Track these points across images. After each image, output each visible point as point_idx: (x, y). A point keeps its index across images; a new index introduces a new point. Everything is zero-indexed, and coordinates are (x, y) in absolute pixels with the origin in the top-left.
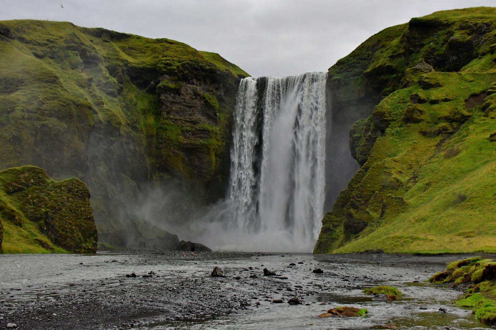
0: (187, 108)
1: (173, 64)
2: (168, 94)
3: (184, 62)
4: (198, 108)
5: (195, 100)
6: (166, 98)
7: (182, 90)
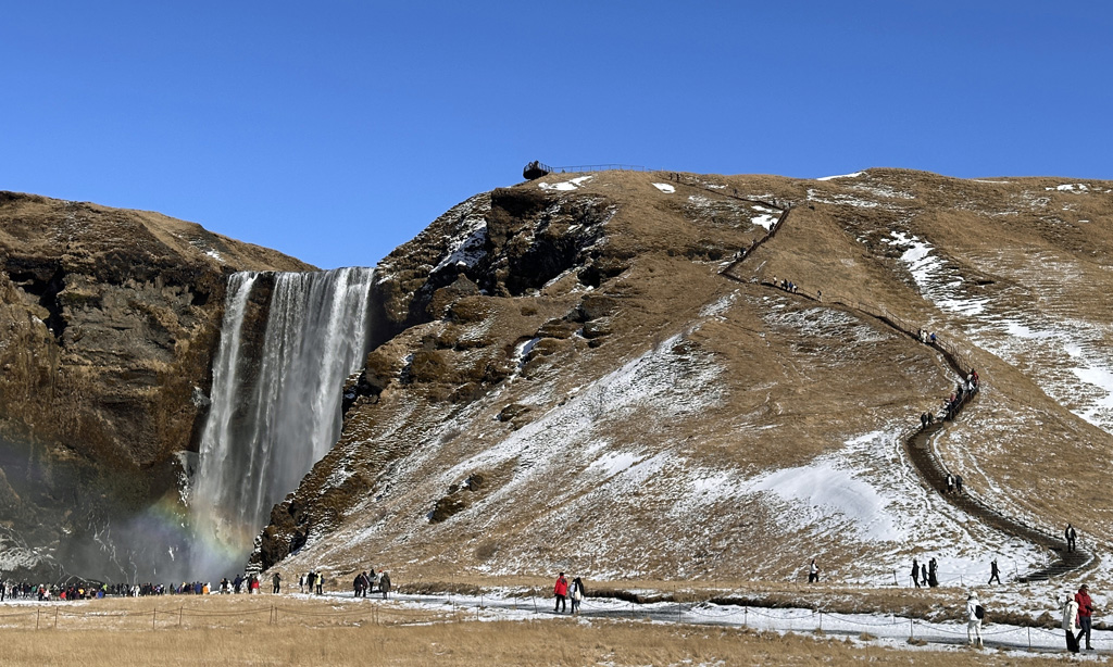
0: (114, 330)
1: (90, 253)
2: (77, 307)
3: (112, 250)
4: (136, 330)
5: (131, 317)
6: (74, 314)
7: (105, 299)
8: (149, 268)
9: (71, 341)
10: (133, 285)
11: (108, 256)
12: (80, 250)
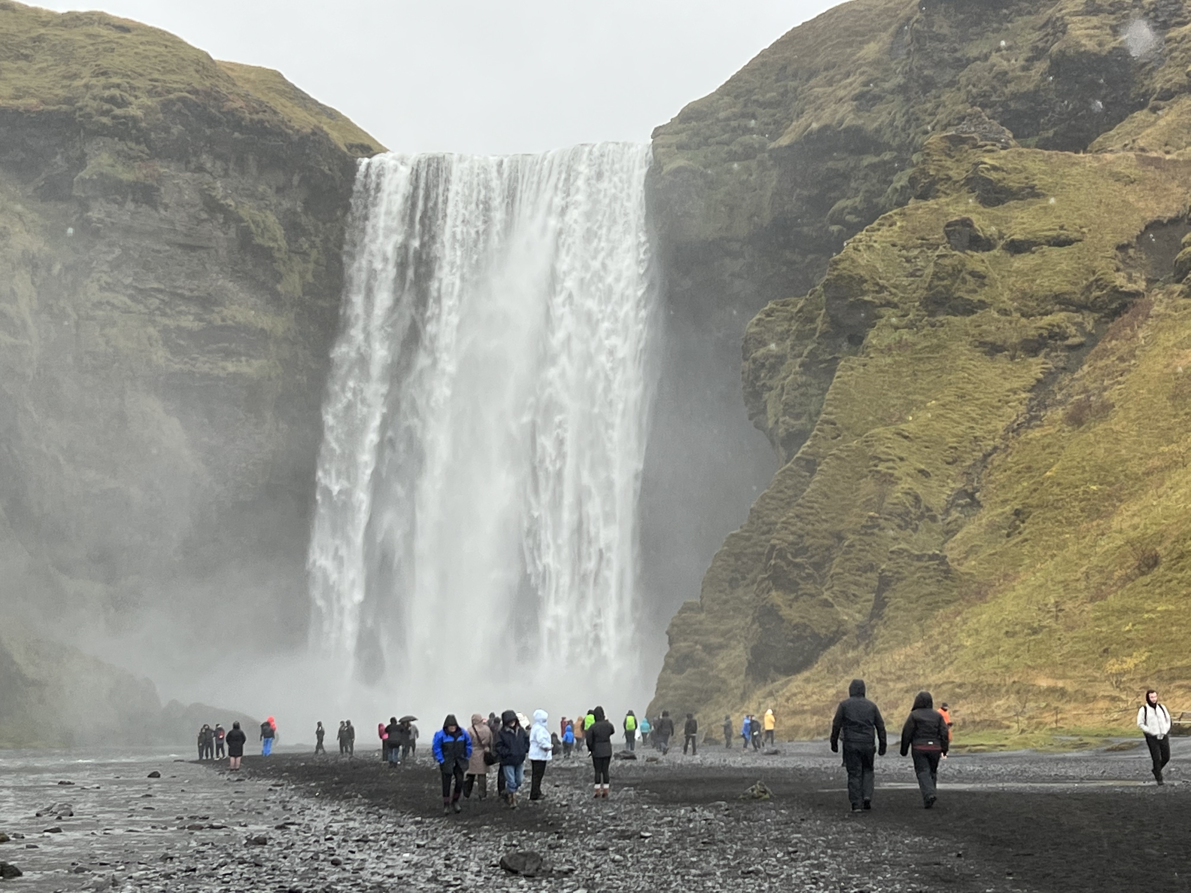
0: (179, 251)
1: (132, 99)
2: (115, 201)
3: (171, 96)
4: (216, 251)
5: (208, 226)
6: (109, 215)
7: (163, 190)
8: (236, 134)
9: (105, 268)
10: (208, 165)
11: (166, 106)
12: (116, 92)
